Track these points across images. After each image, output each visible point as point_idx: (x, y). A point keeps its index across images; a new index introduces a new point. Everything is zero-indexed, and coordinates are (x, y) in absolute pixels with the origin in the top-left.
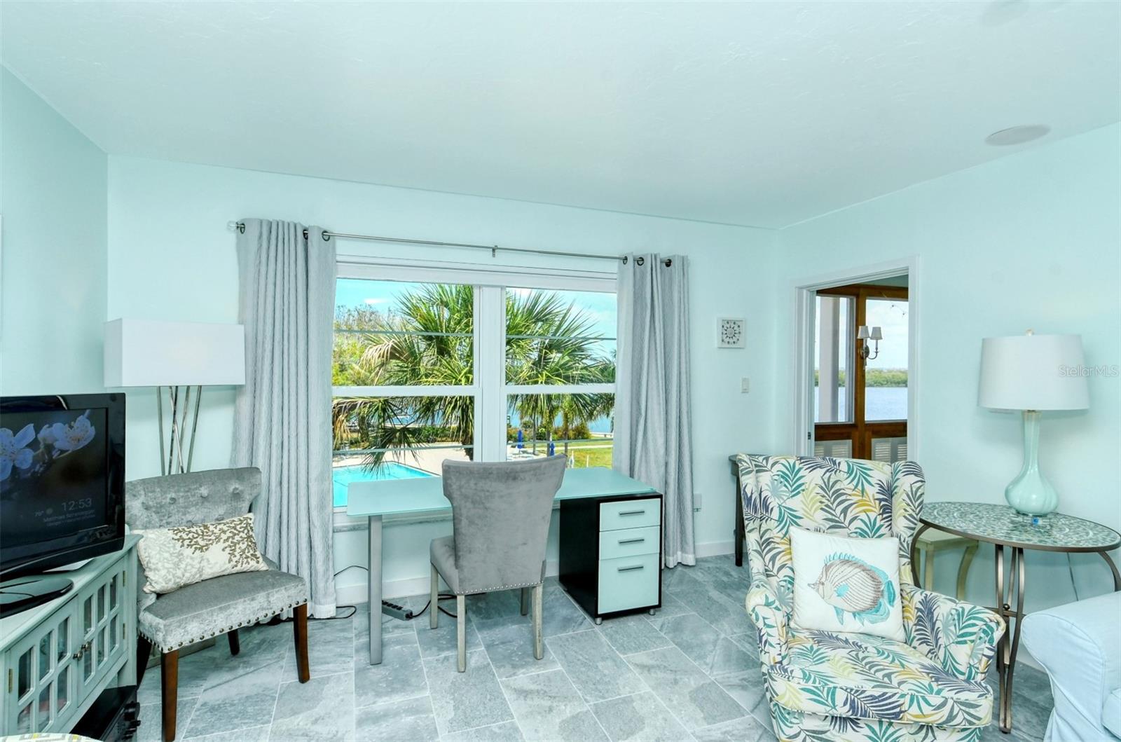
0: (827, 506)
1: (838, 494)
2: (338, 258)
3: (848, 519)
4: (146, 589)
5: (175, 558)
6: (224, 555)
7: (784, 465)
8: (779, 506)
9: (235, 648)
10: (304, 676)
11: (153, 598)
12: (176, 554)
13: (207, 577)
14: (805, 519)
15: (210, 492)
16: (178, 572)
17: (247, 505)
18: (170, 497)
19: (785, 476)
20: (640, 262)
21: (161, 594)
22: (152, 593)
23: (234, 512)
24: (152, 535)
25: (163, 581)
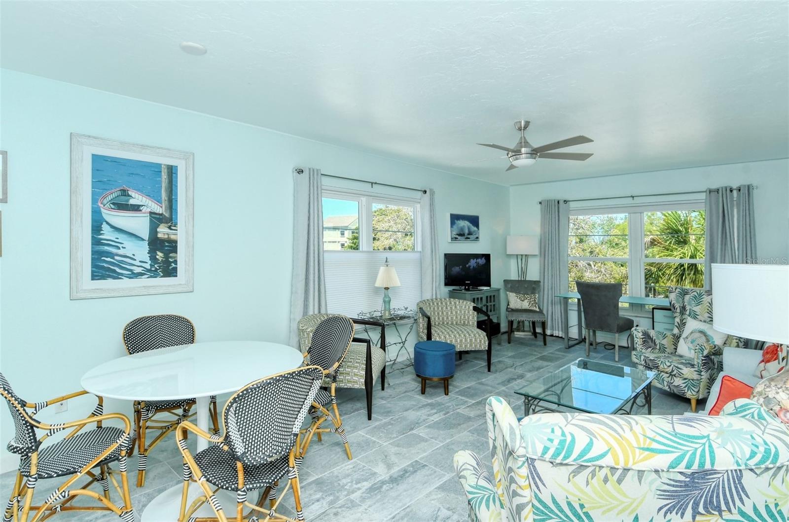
2: (571, 209)
4: (509, 307)
5: (515, 301)
6: (528, 304)
7: (697, 293)
8: (690, 309)
9: (536, 337)
10: (545, 344)
11: (510, 310)
12: (516, 300)
13: (523, 308)
14: (700, 316)
15: (527, 287)
16: (516, 305)
17: (537, 292)
18: (517, 285)
19: (695, 297)
20: (717, 191)
21: (512, 310)
22: (510, 308)
23: (533, 293)
24: (511, 294)
25: (512, 306)
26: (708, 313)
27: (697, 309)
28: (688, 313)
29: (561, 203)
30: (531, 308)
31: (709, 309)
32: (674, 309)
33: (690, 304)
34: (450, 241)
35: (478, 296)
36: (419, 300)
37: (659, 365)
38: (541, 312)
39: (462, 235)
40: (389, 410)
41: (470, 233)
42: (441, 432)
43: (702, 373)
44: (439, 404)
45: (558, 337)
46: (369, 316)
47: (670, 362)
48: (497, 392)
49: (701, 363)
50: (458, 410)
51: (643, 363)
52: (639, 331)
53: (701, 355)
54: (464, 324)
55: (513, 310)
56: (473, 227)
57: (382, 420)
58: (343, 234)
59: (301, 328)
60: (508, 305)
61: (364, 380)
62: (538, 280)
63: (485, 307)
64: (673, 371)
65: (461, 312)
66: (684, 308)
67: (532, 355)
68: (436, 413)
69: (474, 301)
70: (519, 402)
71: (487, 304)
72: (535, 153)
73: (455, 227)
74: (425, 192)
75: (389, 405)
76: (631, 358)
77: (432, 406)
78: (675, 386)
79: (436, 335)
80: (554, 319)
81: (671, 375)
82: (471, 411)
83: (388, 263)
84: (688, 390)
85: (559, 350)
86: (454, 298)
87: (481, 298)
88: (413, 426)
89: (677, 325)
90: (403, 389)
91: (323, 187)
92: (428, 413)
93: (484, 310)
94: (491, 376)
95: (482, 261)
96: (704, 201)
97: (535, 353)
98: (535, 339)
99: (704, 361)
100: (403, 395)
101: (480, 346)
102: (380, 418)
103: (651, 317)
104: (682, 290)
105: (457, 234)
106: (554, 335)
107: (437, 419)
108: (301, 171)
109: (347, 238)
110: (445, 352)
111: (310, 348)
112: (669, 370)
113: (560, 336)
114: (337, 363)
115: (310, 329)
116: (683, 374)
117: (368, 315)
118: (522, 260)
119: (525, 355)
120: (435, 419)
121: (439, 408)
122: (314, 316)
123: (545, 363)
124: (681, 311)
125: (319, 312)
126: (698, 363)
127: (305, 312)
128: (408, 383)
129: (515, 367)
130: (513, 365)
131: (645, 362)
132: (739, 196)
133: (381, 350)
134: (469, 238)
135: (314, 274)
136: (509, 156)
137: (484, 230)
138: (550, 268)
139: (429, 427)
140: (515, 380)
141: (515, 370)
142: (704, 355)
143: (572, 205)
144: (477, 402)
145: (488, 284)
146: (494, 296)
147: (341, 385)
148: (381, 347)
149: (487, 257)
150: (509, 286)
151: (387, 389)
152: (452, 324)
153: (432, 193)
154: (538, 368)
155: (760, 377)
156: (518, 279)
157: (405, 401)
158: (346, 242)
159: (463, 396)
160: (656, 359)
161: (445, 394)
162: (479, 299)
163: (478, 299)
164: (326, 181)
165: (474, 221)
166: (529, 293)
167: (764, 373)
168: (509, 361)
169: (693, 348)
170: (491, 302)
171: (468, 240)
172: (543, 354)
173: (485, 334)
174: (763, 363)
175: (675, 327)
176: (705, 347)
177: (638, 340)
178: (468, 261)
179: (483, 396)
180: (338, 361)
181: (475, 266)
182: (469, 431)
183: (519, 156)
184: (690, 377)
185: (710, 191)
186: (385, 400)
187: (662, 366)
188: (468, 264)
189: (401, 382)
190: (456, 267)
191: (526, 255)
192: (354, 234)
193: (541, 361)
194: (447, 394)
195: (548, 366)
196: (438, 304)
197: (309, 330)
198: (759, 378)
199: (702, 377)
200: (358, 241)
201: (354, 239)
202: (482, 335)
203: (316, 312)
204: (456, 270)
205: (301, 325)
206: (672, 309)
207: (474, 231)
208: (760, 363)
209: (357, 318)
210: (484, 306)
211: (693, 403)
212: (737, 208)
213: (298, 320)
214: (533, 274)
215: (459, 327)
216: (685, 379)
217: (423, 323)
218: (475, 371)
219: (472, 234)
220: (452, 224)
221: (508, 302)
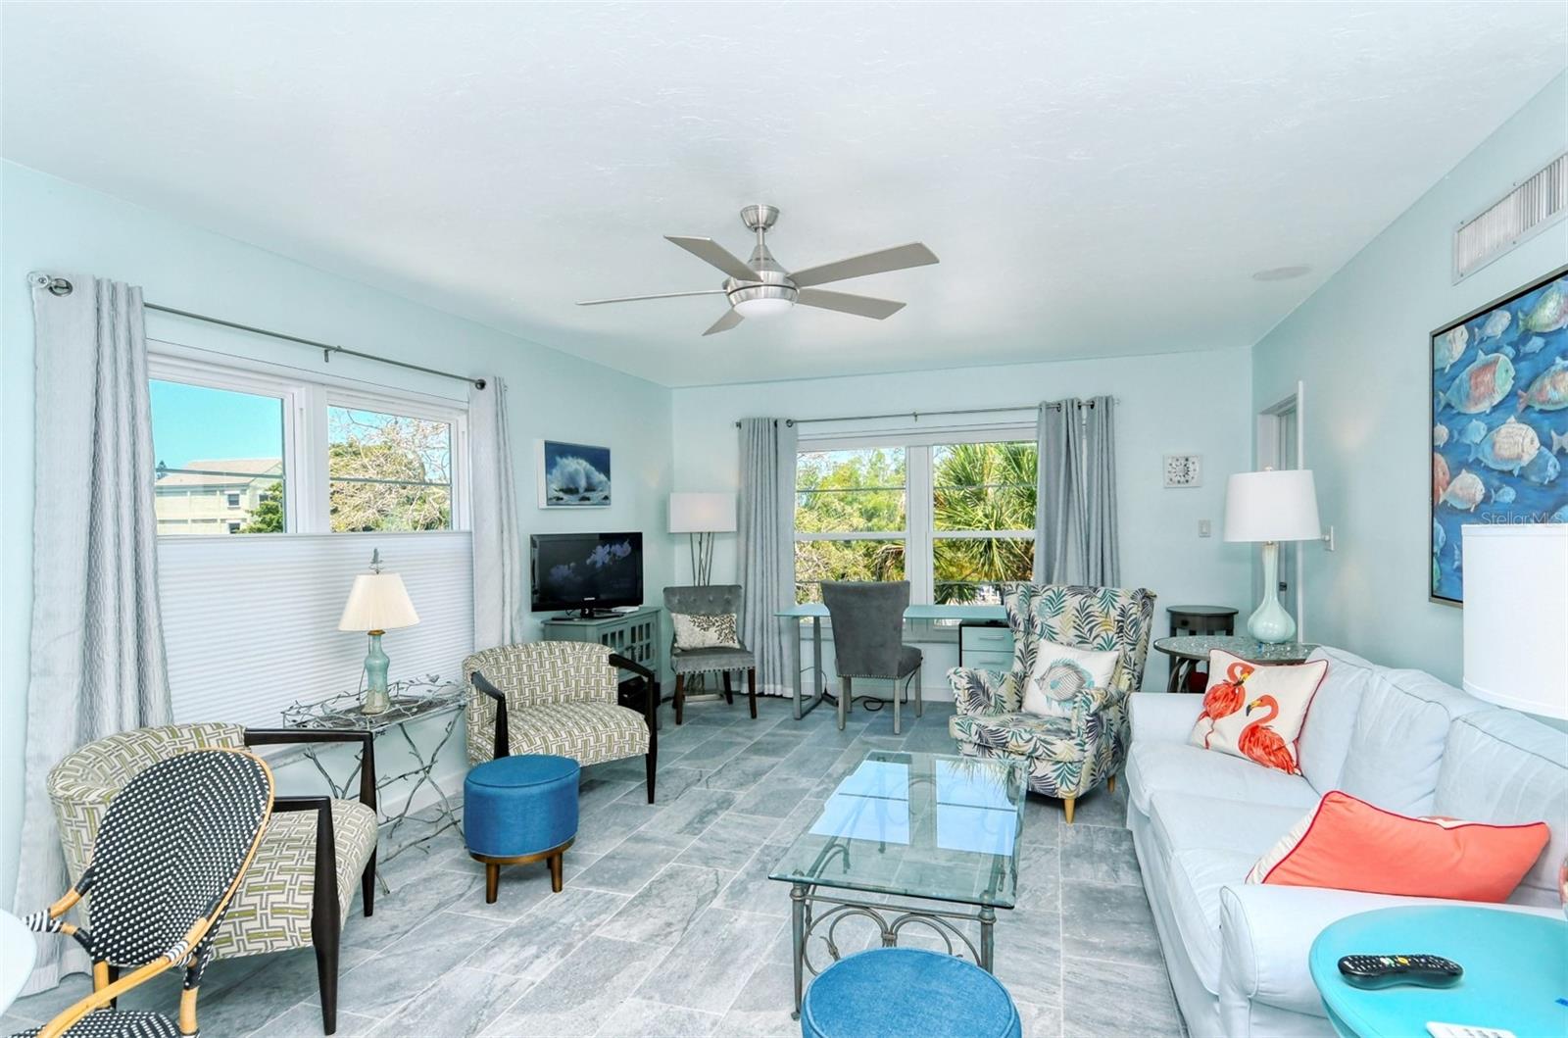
0: (1079, 625)
1: (1089, 616)
2: (799, 438)
3: (1092, 637)
4: (676, 645)
5: (690, 631)
6: (716, 635)
7: (1054, 592)
8: (1042, 623)
9: (730, 701)
10: (754, 716)
11: (679, 651)
12: (692, 630)
13: (706, 645)
14: (1061, 635)
15: (714, 598)
16: (691, 639)
17: (734, 609)
18: (692, 598)
19: (1050, 600)
20: (1059, 407)
21: (683, 650)
22: (679, 648)
23: (726, 611)
24: (680, 616)
25: (684, 642)
26: (1075, 628)
27: (1054, 622)
28: (1038, 630)
29: (782, 425)
30: (721, 645)
31: (1077, 620)
32: (1015, 625)
33: (1041, 614)
34: (545, 506)
35: (613, 630)
36: (463, 653)
37: (1009, 739)
38: (743, 650)
39: (572, 492)
40: (392, 979)
41: (590, 488)
42: (562, 1017)
43: (1087, 747)
44: (541, 925)
45: (774, 696)
46: (321, 714)
47: (1030, 732)
48: (683, 855)
49: (1084, 727)
50: (597, 933)
51: (975, 738)
52: (963, 675)
53: (1085, 713)
54: (587, 700)
55: (685, 652)
56: (597, 473)
57: (371, 1021)
58: (234, 501)
59: (60, 793)
60: (675, 640)
61: (308, 923)
62: (732, 583)
63: (630, 651)
64: (1035, 749)
65: (577, 670)
66: (1030, 621)
67: (732, 744)
68: (538, 957)
69: (604, 641)
70: (738, 873)
71: (634, 645)
72: (792, 284)
73: (556, 472)
74: (482, 385)
75: (391, 963)
76: (948, 731)
77: (520, 934)
78: (1037, 777)
79: (520, 737)
80: (765, 662)
81: (1031, 757)
82: (630, 926)
83: (380, 565)
84: (1062, 783)
85: (782, 725)
86: (560, 639)
87: (621, 633)
88: (473, 1021)
89: (1020, 655)
90: (429, 898)
91: (152, 346)
92: (515, 961)
93: (626, 657)
94: (658, 814)
95: (624, 550)
96: (1035, 424)
97: (739, 739)
98: (728, 706)
99: (1090, 724)
100: (432, 918)
101: (632, 748)
102: (365, 1015)
103: (958, 640)
104: (1027, 588)
105: (561, 490)
106: (766, 693)
107: (544, 976)
108: (61, 287)
109: (247, 511)
110: (555, 785)
111: (90, 873)
112: (1029, 748)
113: (778, 694)
114: (203, 920)
115: (100, 792)
116: (1055, 754)
117: (317, 712)
118: (700, 543)
119: (722, 747)
120: (538, 975)
121: (543, 936)
122: (121, 741)
123: (766, 761)
124: (1025, 628)
125: (142, 724)
126: (1079, 728)
127: (87, 732)
128: (444, 874)
129: (707, 781)
130: (701, 776)
131: (980, 736)
132: (1091, 417)
133: (366, 809)
134: (588, 499)
135: (119, 610)
136: (729, 290)
137: (620, 482)
138: (759, 559)
139: (523, 1008)
140: (716, 814)
141: (708, 787)
142: (1091, 712)
143: (802, 430)
144: (641, 896)
145: (637, 600)
146: (648, 625)
147: (222, 951)
148: (362, 800)
149: (635, 540)
150: (676, 600)
151: (381, 907)
152: (556, 701)
153: (501, 389)
154: (758, 774)
155: (1204, 744)
156: (692, 585)
157: (440, 936)
158: (244, 520)
159: (599, 884)
160: (1002, 729)
161: (554, 890)
162: (617, 635)
163: (613, 635)
164: (161, 329)
165: (600, 459)
166: (718, 612)
167: (1211, 738)
168: (688, 768)
169: (1057, 698)
170: (641, 639)
171: (587, 502)
172: (756, 740)
173: (641, 717)
174: (1207, 719)
175: (1016, 659)
176: (1092, 696)
177: (960, 692)
178: (590, 551)
179: (652, 875)
180: (207, 913)
181: (606, 562)
182: (638, 992)
183: (753, 290)
184: (1068, 758)
185: (1048, 407)
186: (376, 948)
187: (1014, 741)
188: (589, 557)
189: (424, 875)
190: (561, 567)
191: (709, 533)
192: (266, 502)
193: (755, 757)
194: (557, 888)
195: (773, 766)
196: (518, 657)
197: (93, 797)
198: (1203, 748)
199: (1086, 754)
200: (276, 517)
201: (266, 513)
202: (635, 721)
203: (130, 721)
204: (562, 571)
205: (60, 783)
206: (1011, 624)
207: (601, 482)
208: (1199, 719)
209: (282, 727)
210: (627, 649)
211: (1069, 805)
212: (1087, 437)
213: (55, 761)
214: (723, 573)
215: (577, 709)
216: (1059, 762)
217: (482, 710)
218: (616, 808)
219: (594, 490)
220: (550, 464)
221: (675, 635)
